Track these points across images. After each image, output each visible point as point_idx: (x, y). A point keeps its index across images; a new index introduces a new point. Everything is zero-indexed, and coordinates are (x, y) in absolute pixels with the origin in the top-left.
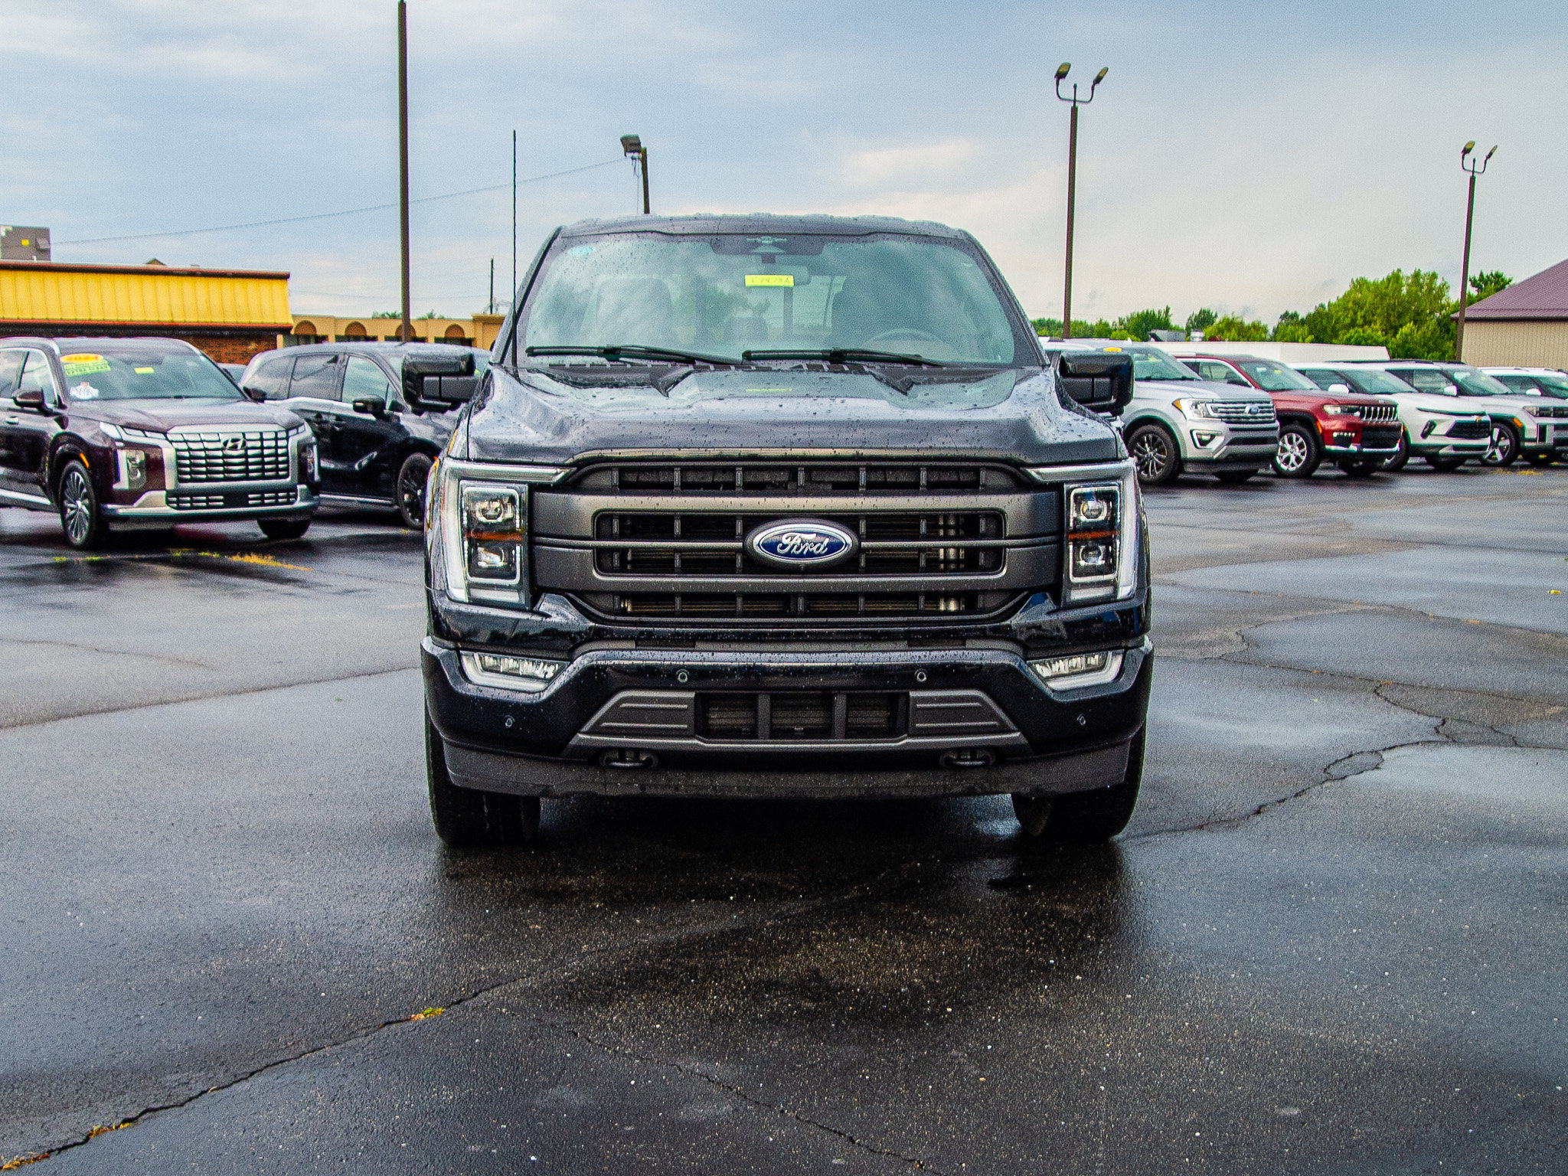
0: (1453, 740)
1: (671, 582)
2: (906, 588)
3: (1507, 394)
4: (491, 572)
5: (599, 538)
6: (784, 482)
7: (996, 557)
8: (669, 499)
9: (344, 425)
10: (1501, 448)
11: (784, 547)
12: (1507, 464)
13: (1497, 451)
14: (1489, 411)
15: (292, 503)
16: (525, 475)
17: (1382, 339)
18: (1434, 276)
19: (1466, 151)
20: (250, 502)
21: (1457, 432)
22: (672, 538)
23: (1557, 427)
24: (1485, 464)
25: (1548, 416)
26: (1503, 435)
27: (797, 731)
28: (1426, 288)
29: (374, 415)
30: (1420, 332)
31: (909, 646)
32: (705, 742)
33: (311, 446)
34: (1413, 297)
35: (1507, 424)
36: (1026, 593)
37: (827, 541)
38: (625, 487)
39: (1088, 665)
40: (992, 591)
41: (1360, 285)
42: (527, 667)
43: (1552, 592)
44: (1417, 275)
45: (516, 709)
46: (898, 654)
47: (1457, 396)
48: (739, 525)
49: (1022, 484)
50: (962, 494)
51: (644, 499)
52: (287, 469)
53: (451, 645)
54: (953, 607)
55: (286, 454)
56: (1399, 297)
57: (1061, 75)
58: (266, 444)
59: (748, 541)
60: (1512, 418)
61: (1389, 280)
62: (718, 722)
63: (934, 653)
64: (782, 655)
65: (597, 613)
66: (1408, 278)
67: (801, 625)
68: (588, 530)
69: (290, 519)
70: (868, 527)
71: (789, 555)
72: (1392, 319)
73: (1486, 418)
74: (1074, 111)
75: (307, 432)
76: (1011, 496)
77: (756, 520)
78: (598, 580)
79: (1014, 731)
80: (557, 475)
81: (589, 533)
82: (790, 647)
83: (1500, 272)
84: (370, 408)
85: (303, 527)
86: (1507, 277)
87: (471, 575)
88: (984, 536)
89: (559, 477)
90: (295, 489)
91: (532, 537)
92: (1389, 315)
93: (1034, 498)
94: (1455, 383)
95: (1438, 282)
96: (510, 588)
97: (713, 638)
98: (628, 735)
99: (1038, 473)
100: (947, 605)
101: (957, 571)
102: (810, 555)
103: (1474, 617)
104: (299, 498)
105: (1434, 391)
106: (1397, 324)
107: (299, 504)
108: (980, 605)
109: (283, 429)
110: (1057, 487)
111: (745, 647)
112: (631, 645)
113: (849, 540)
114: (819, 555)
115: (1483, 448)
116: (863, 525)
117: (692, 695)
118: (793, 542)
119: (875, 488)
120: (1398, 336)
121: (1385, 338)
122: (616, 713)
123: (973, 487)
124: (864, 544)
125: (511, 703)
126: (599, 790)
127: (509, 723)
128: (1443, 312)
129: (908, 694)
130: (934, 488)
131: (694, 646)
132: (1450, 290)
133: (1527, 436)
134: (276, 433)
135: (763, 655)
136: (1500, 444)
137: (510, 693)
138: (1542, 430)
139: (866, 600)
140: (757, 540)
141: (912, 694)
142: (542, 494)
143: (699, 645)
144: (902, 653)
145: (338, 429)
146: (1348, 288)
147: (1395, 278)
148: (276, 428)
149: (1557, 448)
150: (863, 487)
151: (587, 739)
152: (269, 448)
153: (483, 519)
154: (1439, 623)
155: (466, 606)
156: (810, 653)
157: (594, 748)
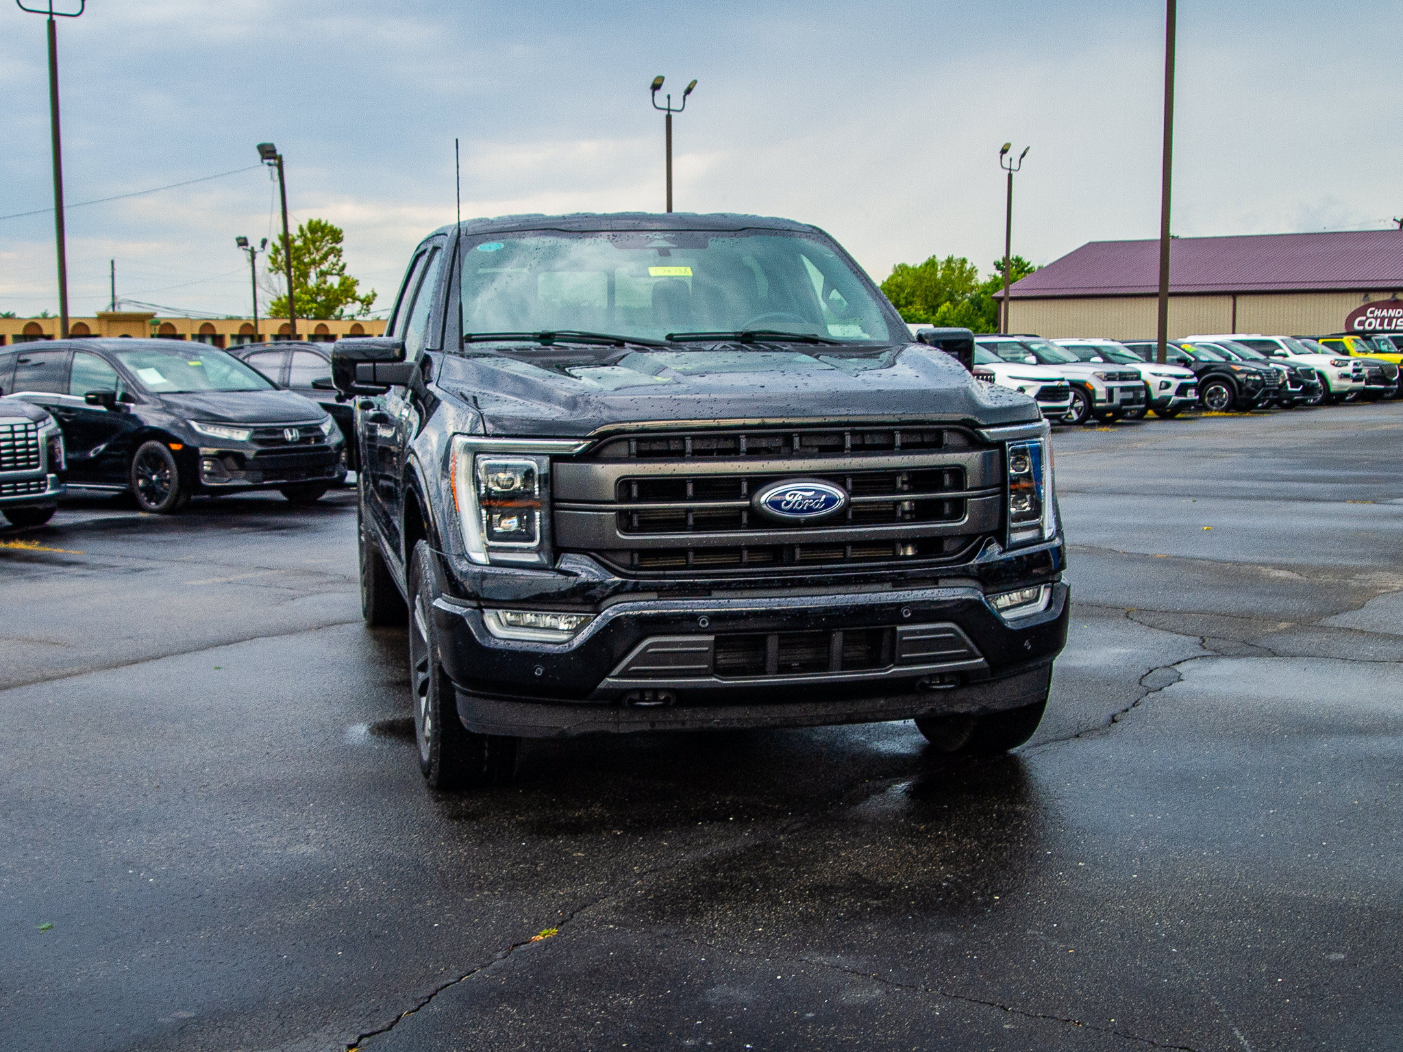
0: (1219, 654)
1: (688, 538)
2: (888, 536)
3: (1077, 362)
4: (507, 536)
5: (621, 501)
6: (777, 447)
7: (958, 508)
8: (684, 465)
9: (73, 417)
10: (1076, 409)
11: (788, 503)
12: (1081, 423)
13: (1073, 412)
14: (1067, 377)
15: (43, 491)
16: (546, 447)
17: (924, 317)
18: (964, 261)
19: (1004, 151)
20: (4, 491)
21: (1042, 396)
22: (684, 499)
23: (1123, 389)
24: (1063, 423)
25: (1114, 380)
26: (1078, 398)
27: (795, 667)
28: (958, 272)
29: (106, 405)
30: (956, 311)
31: (893, 586)
32: (723, 680)
33: (57, 436)
34: (947, 280)
35: (1080, 388)
36: (981, 537)
37: (824, 497)
38: (642, 456)
39: (1022, 598)
40: (957, 536)
41: (902, 269)
42: (548, 620)
43: (1205, 528)
44: (949, 261)
45: (545, 658)
46: (886, 594)
47: (1036, 364)
48: (744, 485)
49: (974, 442)
50: (932, 453)
51: (662, 465)
52: (37, 459)
53: (474, 604)
54: (910, 552)
55: (36, 445)
56: (935, 279)
57: (656, 87)
58: (17, 436)
59: (755, 499)
60: (1085, 382)
61: (927, 264)
62: (724, 661)
63: (915, 592)
64: (789, 599)
65: (619, 569)
66: (942, 263)
67: (801, 572)
68: (610, 493)
69: (40, 507)
70: (853, 484)
71: (792, 510)
72: (929, 300)
73: (1066, 383)
74: (669, 118)
75: (52, 424)
76: (971, 454)
77: (760, 481)
78: (621, 539)
79: (978, 657)
80: (579, 446)
81: (612, 497)
82: (795, 591)
83: (1020, 256)
84: (101, 400)
85: (49, 514)
86: (1025, 261)
87: (490, 540)
88: (947, 490)
89: (579, 449)
90: (45, 478)
91: (553, 503)
92: (927, 296)
93: (984, 454)
94: (1034, 353)
95: (968, 266)
96: (528, 550)
97: (728, 587)
98: (654, 677)
99: (988, 433)
100: (905, 551)
101: (912, 521)
102: (810, 510)
103: (1160, 552)
104: (49, 486)
105: (1015, 360)
106: (935, 303)
107: (49, 492)
108: (946, 549)
109: (32, 422)
110: (1000, 445)
111: (755, 593)
112: (654, 596)
113: (841, 495)
114: (817, 510)
115: (1064, 409)
116: (849, 481)
117: (712, 638)
118: (796, 499)
119: (860, 449)
120: (937, 315)
121: (926, 316)
122: (643, 658)
123: (937, 445)
124: (853, 499)
125: (541, 654)
126: (612, 729)
127: (539, 672)
128: (974, 292)
129: (895, 629)
130: (906, 448)
131: (710, 594)
132: (979, 273)
133: (1098, 397)
134: (26, 425)
135: (772, 600)
136: (1076, 405)
137: (539, 645)
138: (1110, 392)
139: (853, 548)
140: (763, 499)
141: (899, 628)
142: (559, 464)
143: (715, 594)
144: (890, 593)
145: (67, 420)
146: (891, 273)
147: (932, 263)
148: (26, 420)
149: (1124, 407)
150: (848, 449)
151: (616, 683)
152: (20, 439)
153: (498, 489)
154: (1132, 558)
155: (488, 568)
156: (812, 596)
157: (621, 690)
